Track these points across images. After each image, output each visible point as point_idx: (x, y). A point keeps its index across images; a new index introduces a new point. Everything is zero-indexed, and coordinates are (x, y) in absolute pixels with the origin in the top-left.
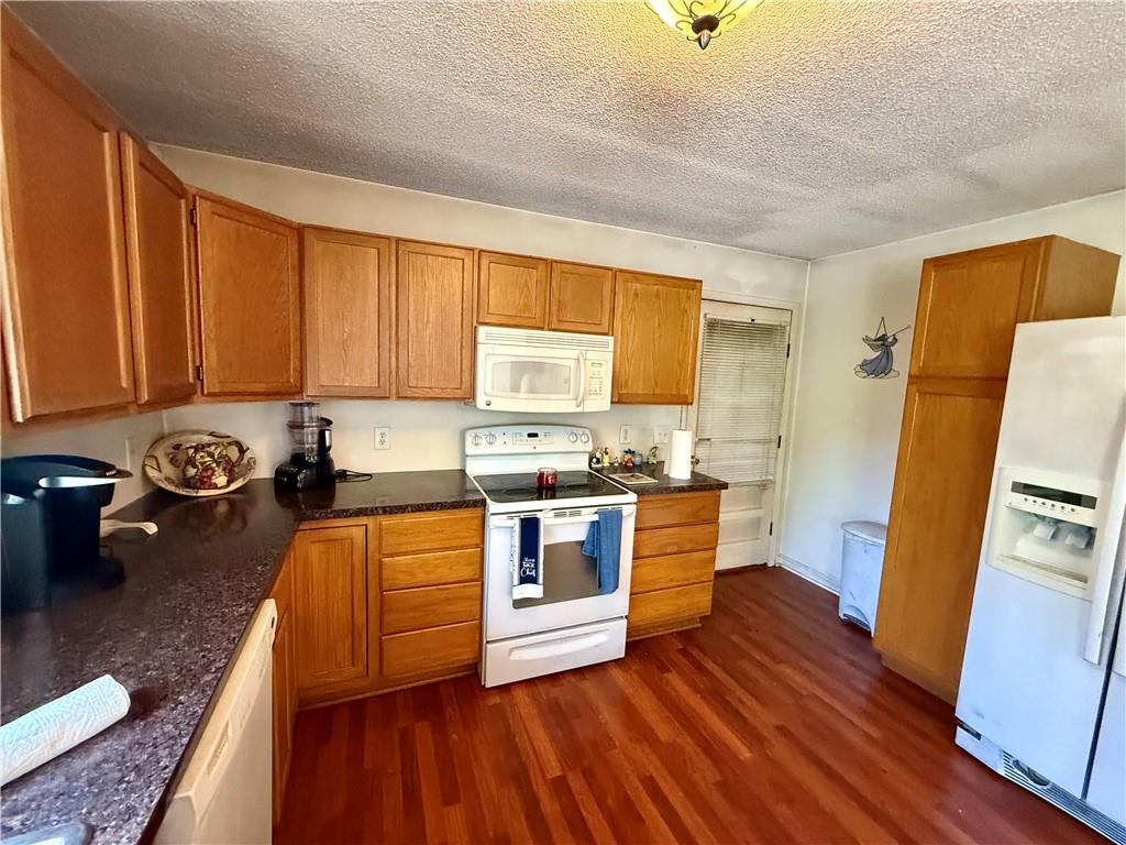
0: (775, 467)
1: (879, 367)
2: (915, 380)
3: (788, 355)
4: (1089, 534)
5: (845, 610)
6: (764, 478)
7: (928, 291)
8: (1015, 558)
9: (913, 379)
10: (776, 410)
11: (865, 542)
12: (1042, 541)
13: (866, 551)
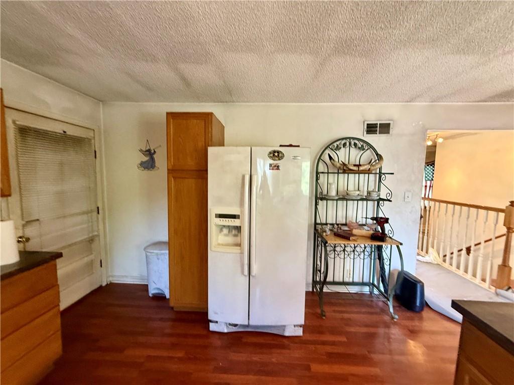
0: (98, 226)
1: (149, 164)
2: (170, 172)
3: (96, 157)
4: (238, 229)
5: (152, 291)
6: (91, 235)
7: (170, 129)
8: (219, 244)
9: (171, 171)
10: (92, 191)
11: (157, 254)
12: (226, 235)
13: (158, 259)
